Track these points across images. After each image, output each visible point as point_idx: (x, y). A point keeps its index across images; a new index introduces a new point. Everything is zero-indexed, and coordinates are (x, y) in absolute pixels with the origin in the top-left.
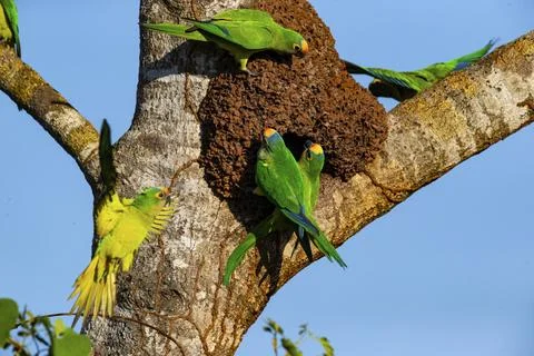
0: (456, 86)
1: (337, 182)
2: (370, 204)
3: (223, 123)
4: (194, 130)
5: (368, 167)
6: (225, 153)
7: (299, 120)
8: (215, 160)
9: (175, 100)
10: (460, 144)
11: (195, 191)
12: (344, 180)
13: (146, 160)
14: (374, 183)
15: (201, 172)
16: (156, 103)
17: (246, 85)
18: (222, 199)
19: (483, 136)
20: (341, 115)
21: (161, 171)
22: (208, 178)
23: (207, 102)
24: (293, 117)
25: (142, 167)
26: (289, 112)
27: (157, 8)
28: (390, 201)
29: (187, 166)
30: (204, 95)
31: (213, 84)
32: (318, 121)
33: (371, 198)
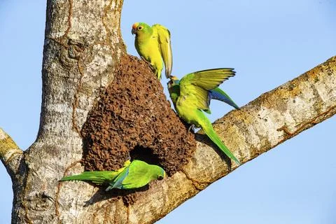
0: (239, 118)
2: (185, 191)
3: (98, 138)
4: (78, 143)
5: (184, 168)
6: (99, 157)
7: (144, 137)
8: (91, 162)
9: (66, 123)
10: (240, 153)
12: (169, 176)
13: (48, 161)
14: (188, 178)
15: (82, 169)
16: (54, 125)
17: (113, 114)
18: (95, 186)
19: (255, 149)
20: (170, 135)
21: (57, 168)
23: (87, 125)
24: (141, 136)
25: (45, 165)
26: (139, 133)
27: (54, 66)
28: (197, 189)
29: (73, 165)
30: (85, 120)
31: (90, 114)
32: (156, 139)
33: (185, 187)
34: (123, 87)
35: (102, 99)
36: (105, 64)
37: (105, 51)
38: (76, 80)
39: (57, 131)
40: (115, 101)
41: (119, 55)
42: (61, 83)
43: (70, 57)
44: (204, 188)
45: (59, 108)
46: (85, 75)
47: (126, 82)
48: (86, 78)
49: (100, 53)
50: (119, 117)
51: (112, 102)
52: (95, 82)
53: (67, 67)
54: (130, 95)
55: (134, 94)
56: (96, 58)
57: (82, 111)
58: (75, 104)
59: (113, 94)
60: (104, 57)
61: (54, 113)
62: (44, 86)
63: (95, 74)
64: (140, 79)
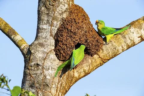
1: (90, 57)
2: (98, 63)
3: (61, 40)
4: (53, 42)
5: (98, 53)
6: (61, 48)
7: (81, 40)
8: (58, 50)
9: (48, 33)
10: (122, 47)
11: (53, 58)
12: (92, 56)
13: (40, 49)
14: (100, 57)
15: (54, 53)
16: (42, 34)
17: (68, 30)
18: (60, 60)
19: (128, 45)
20: (92, 39)
21: (44, 52)
22: (56, 55)
23: (57, 34)
24: (80, 39)
25: (38, 51)
26: (79, 37)
27: (43, 8)
28: (104, 62)
29: (51, 51)
30: (56, 32)
31: (58, 29)
32: (86, 40)
33: (99, 61)
34: (72, 18)
35: (63, 23)
36: (65, 8)
37: (65, 2)
38: (52, 15)
39: (44, 36)
40: (69, 24)
41: (71, 4)
42: (46, 16)
43: (50, 5)
44: (107, 62)
45: (45, 27)
46: (56, 13)
47: (74, 16)
48: (56, 14)
49: (63, 3)
50: (71, 31)
51: (67, 24)
52: (61, 16)
53: (48, 9)
54: (75, 22)
55: (77, 21)
56: (61, 5)
57: (54, 28)
58: (52, 25)
59: (68, 21)
60: (64, 5)
61: (43, 29)
62: (39, 17)
63: (60, 12)
64: (80, 14)
